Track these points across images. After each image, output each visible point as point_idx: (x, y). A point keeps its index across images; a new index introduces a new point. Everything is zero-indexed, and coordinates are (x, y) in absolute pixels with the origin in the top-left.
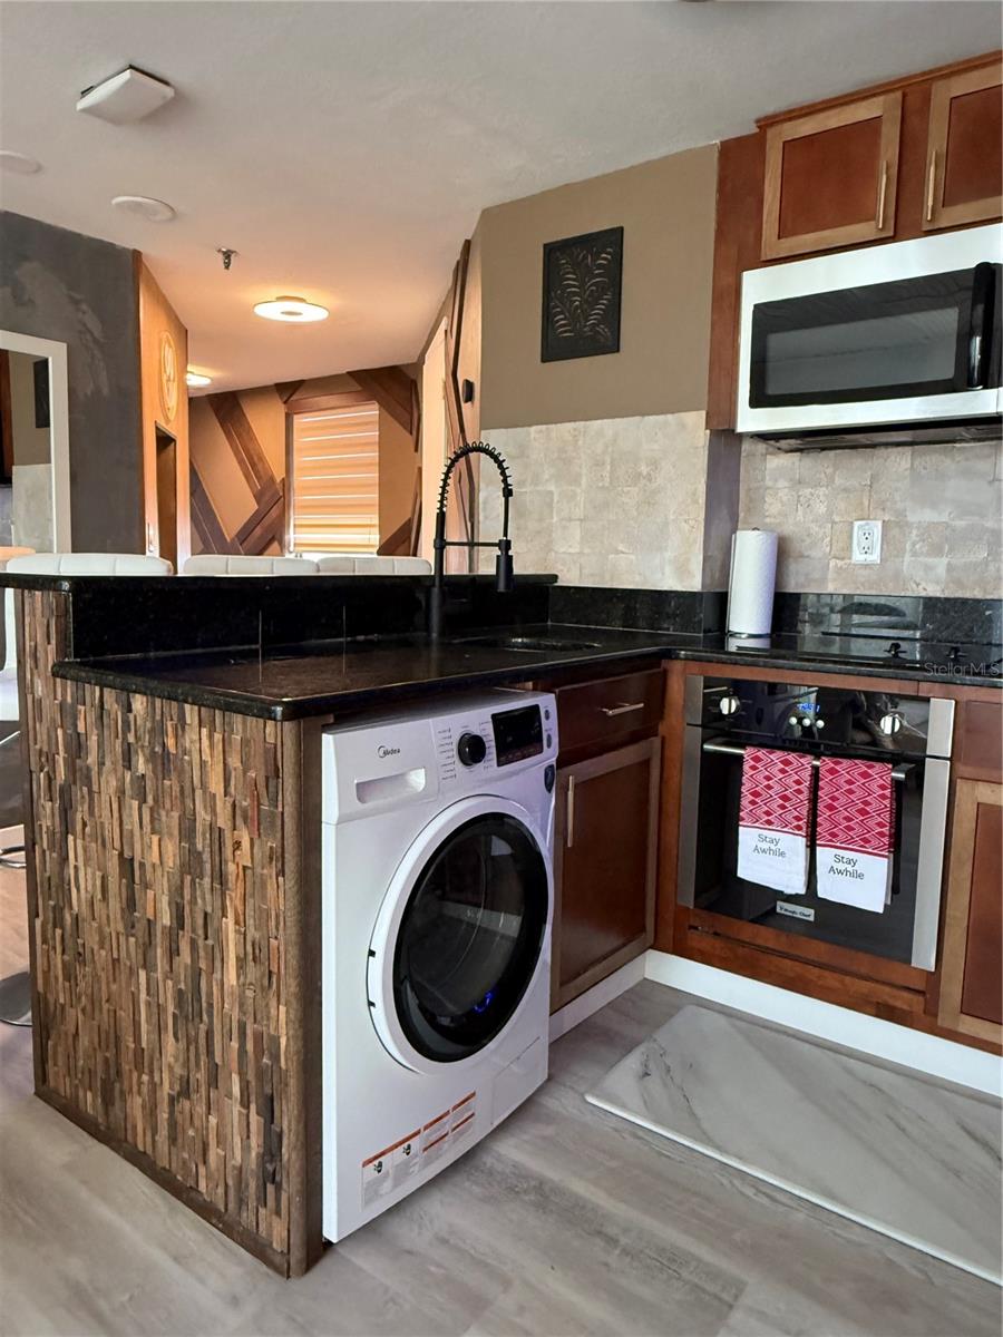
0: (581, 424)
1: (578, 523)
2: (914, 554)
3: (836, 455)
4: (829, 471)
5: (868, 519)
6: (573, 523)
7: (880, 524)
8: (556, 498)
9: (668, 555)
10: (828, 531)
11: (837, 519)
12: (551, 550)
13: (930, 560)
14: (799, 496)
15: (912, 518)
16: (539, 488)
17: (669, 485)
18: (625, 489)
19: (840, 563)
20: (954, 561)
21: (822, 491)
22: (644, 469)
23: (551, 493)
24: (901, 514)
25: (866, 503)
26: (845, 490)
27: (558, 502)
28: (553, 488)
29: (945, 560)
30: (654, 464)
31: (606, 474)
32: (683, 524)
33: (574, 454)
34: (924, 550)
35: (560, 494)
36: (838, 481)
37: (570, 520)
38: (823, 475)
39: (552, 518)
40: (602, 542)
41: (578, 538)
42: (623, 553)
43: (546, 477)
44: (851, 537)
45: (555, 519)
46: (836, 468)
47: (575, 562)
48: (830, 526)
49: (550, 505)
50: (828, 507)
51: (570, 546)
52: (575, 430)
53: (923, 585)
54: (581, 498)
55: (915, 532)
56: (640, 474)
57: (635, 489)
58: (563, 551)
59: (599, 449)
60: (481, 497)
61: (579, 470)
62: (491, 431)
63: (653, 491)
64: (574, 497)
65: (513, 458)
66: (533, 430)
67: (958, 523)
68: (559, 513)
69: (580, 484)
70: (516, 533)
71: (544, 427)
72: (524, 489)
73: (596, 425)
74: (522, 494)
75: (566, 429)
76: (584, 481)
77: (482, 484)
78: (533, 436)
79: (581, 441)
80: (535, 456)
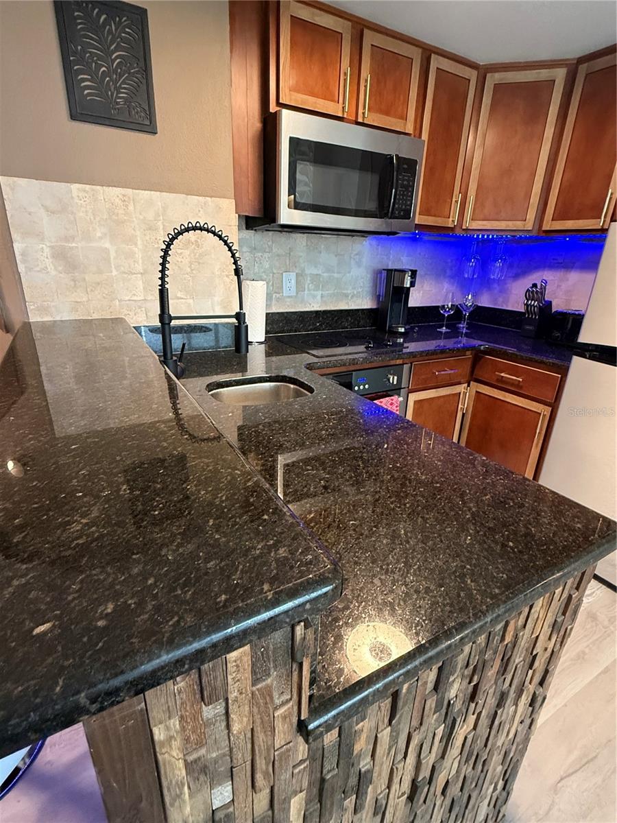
0: (129, 191)
1: (139, 275)
2: (309, 290)
3: (273, 235)
4: (270, 243)
5: (289, 272)
6: (133, 277)
7: (295, 274)
8: (113, 254)
9: (216, 299)
10: (271, 277)
11: (275, 272)
12: (114, 299)
13: (315, 293)
14: (255, 257)
15: (308, 272)
16: (93, 244)
17: (213, 251)
18: (179, 251)
19: (278, 295)
20: (324, 293)
21: (266, 255)
22: (192, 237)
23: (106, 251)
24: (303, 270)
25: (288, 263)
26: (278, 255)
27: (115, 258)
28: (107, 245)
29: (321, 292)
31: (160, 238)
32: (225, 278)
33: (126, 218)
34: (313, 288)
35: (116, 252)
36: (274, 250)
37: (130, 273)
38: (267, 246)
39: (110, 272)
41: (141, 288)
42: (182, 298)
43: (99, 234)
44: (282, 281)
45: (114, 273)
46: (273, 242)
47: (140, 307)
48: (271, 275)
49: (107, 260)
50: (269, 264)
51: (134, 295)
52: (124, 196)
53: (313, 304)
54: (139, 255)
55: (309, 278)
56: (189, 240)
57: (187, 252)
58: (127, 298)
59: (150, 215)
60: (17, 247)
61: (133, 231)
62: (16, 179)
63: (201, 255)
64: (130, 255)
65: (53, 212)
66: (75, 187)
67: (325, 275)
68: (117, 267)
69: (136, 244)
70: (72, 283)
71: (88, 187)
72: (74, 245)
73: (146, 194)
74: (72, 248)
75: (115, 193)
76: (139, 242)
77: (15, 236)
78: (75, 193)
79: (131, 208)
80: (81, 214)
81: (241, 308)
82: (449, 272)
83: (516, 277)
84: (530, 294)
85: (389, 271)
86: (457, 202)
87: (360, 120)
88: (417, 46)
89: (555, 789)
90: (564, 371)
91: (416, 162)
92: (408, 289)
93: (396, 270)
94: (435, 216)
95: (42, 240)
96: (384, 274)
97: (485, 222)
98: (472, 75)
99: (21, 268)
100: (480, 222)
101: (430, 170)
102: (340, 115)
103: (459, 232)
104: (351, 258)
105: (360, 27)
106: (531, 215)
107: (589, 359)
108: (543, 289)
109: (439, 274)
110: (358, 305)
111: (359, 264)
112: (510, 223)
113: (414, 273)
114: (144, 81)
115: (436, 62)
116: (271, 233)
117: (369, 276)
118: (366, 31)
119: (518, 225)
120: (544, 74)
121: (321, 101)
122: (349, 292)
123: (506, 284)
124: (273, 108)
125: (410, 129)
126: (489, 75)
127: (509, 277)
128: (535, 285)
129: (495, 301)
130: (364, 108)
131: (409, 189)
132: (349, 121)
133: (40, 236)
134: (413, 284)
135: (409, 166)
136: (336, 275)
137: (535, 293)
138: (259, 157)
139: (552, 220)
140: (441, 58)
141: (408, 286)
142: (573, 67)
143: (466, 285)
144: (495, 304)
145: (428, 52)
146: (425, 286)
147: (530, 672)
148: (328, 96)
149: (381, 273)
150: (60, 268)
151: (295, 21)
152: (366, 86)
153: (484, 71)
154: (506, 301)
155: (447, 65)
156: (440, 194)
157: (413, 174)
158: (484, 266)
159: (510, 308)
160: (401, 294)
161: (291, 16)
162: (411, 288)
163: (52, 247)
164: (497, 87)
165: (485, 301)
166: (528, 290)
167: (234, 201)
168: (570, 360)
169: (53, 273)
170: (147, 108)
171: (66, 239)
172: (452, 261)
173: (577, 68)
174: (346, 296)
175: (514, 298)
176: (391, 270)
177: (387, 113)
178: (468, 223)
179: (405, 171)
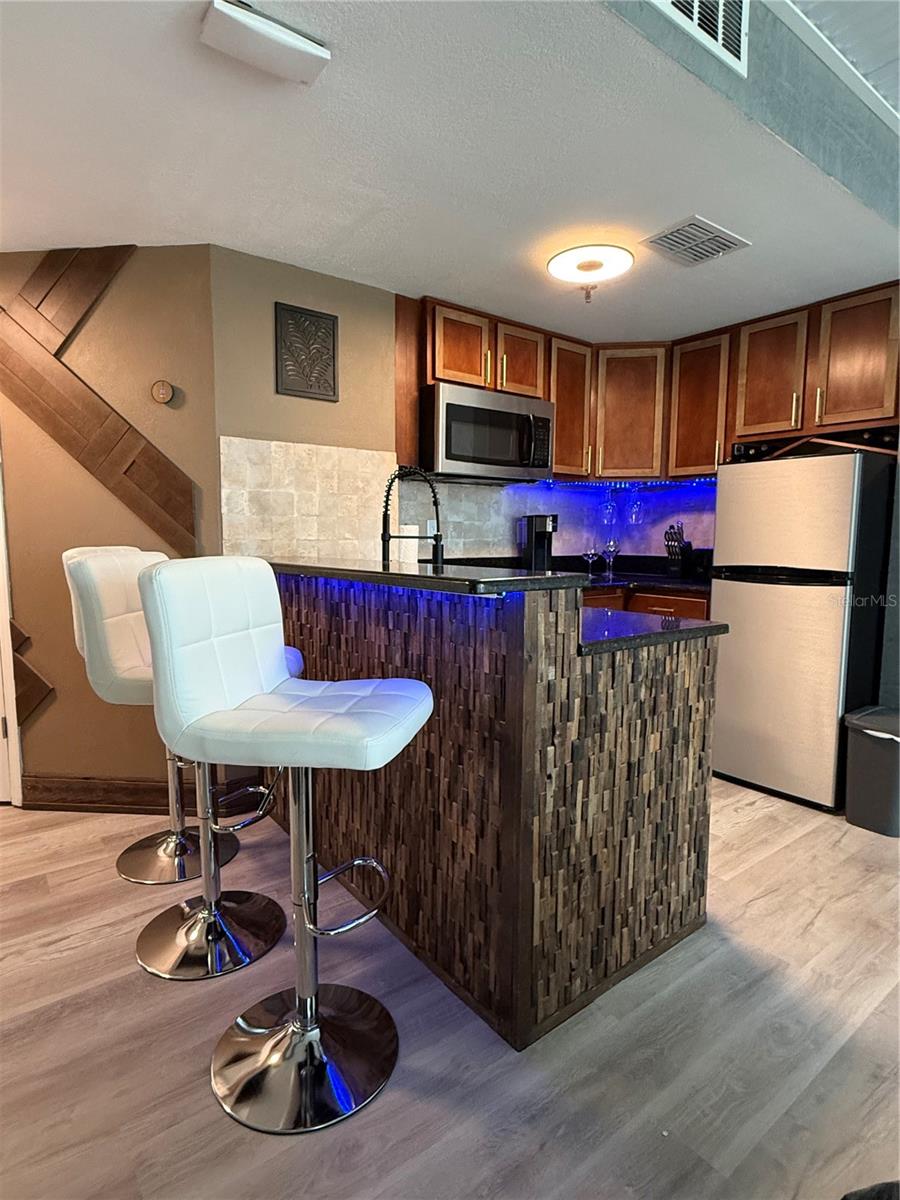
0: (313, 447)
1: (315, 518)
2: (452, 537)
3: (418, 484)
4: (416, 492)
5: (433, 519)
6: (310, 519)
8: (296, 499)
11: (420, 519)
12: (293, 538)
13: (458, 540)
14: (402, 505)
15: (449, 519)
16: (282, 490)
17: (377, 496)
18: (349, 496)
20: (466, 540)
21: (411, 503)
22: (361, 485)
23: (292, 495)
24: (446, 518)
25: (432, 511)
26: (424, 503)
27: (298, 502)
28: (292, 491)
29: (463, 540)
30: (368, 482)
31: (335, 485)
33: (309, 468)
34: (455, 535)
35: (299, 497)
36: (419, 498)
37: (308, 515)
38: (412, 494)
39: (293, 514)
40: (334, 532)
41: (315, 529)
42: (349, 539)
43: (287, 482)
44: (427, 528)
45: (296, 515)
46: (418, 489)
47: (313, 547)
49: (291, 504)
50: (415, 512)
51: (309, 535)
52: (309, 450)
53: (456, 552)
54: (316, 500)
55: (451, 526)
56: (358, 487)
57: (355, 497)
58: (304, 538)
59: (328, 466)
60: (224, 493)
61: (313, 480)
62: (232, 438)
63: (367, 499)
64: (311, 499)
65: (255, 464)
66: (274, 443)
67: (466, 523)
68: (299, 511)
69: (315, 490)
70: (261, 524)
71: (283, 443)
72: (267, 490)
73: (325, 449)
74: (265, 494)
75: (302, 448)
76: (318, 488)
77: (224, 482)
78: (273, 449)
79: (314, 459)
80: (276, 466)
81: (438, 531)
82: (586, 522)
83: (654, 522)
84: (669, 536)
85: (530, 518)
86: (587, 453)
87: (499, 388)
88: (539, 332)
89: (747, 905)
90: (707, 595)
91: (549, 420)
92: (550, 533)
93: (537, 516)
94: (568, 465)
95: (244, 486)
96: (525, 522)
97: (615, 471)
98: (588, 352)
99: (224, 510)
100: (611, 471)
101: (561, 427)
102: (483, 385)
103: (593, 482)
104: (489, 506)
105: (495, 322)
106: (657, 463)
107: (725, 579)
108: (681, 529)
109: (577, 523)
110: (501, 553)
111: (498, 512)
112: (639, 471)
113: (555, 519)
114: (332, 364)
115: (555, 343)
116: (416, 483)
117: (508, 524)
118: (499, 324)
119: (647, 472)
120: (647, 352)
121: (467, 375)
122: (490, 540)
123: (645, 530)
124: (430, 382)
125: (540, 393)
126: (601, 352)
127: (647, 523)
128: (672, 527)
129: (636, 548)
130: (502, 379)
131: (544, 444)
132: (489, 389)
133: (243, 484)
134: (555, 529)
135: (544, 423)
136: (477, 523)
137: (674, 535)
138: (416, 419)
139: (676, 466)
140: (560, 341)
141: (550, 530)
142: (671, 347)
143: (604, 533)
144: (639, 552)
145: (549, 337)
146: (564, 534)
147: (691, 724)
148: (472, 371)
149: (520, 520)
150: (254, 511)
151: (446, 320)
152: (502, 364)
153: (596, 349)
154: (648, 549)
155: (565, 345)
156: (572, 446)
157: (548, 430)
158: (621, 513)
159: (653, 554)
160: (544, 539)
161: (445, 318)
162: (554, 533)
163: (250, 493)
164: (609, 361)
165: (627, 550)
166: (667, 533)
167: (395, 454)
168: (709, 584)
169: (248, 514)
170: (332, 383)
171: (261, 485)
172: (588, 509)
173: (673, 348)
174: (488, 544)
175: (656, 544)
176: (532, 517)
177: (521, 383)
178: (600, 472)
179: (541, 427)
